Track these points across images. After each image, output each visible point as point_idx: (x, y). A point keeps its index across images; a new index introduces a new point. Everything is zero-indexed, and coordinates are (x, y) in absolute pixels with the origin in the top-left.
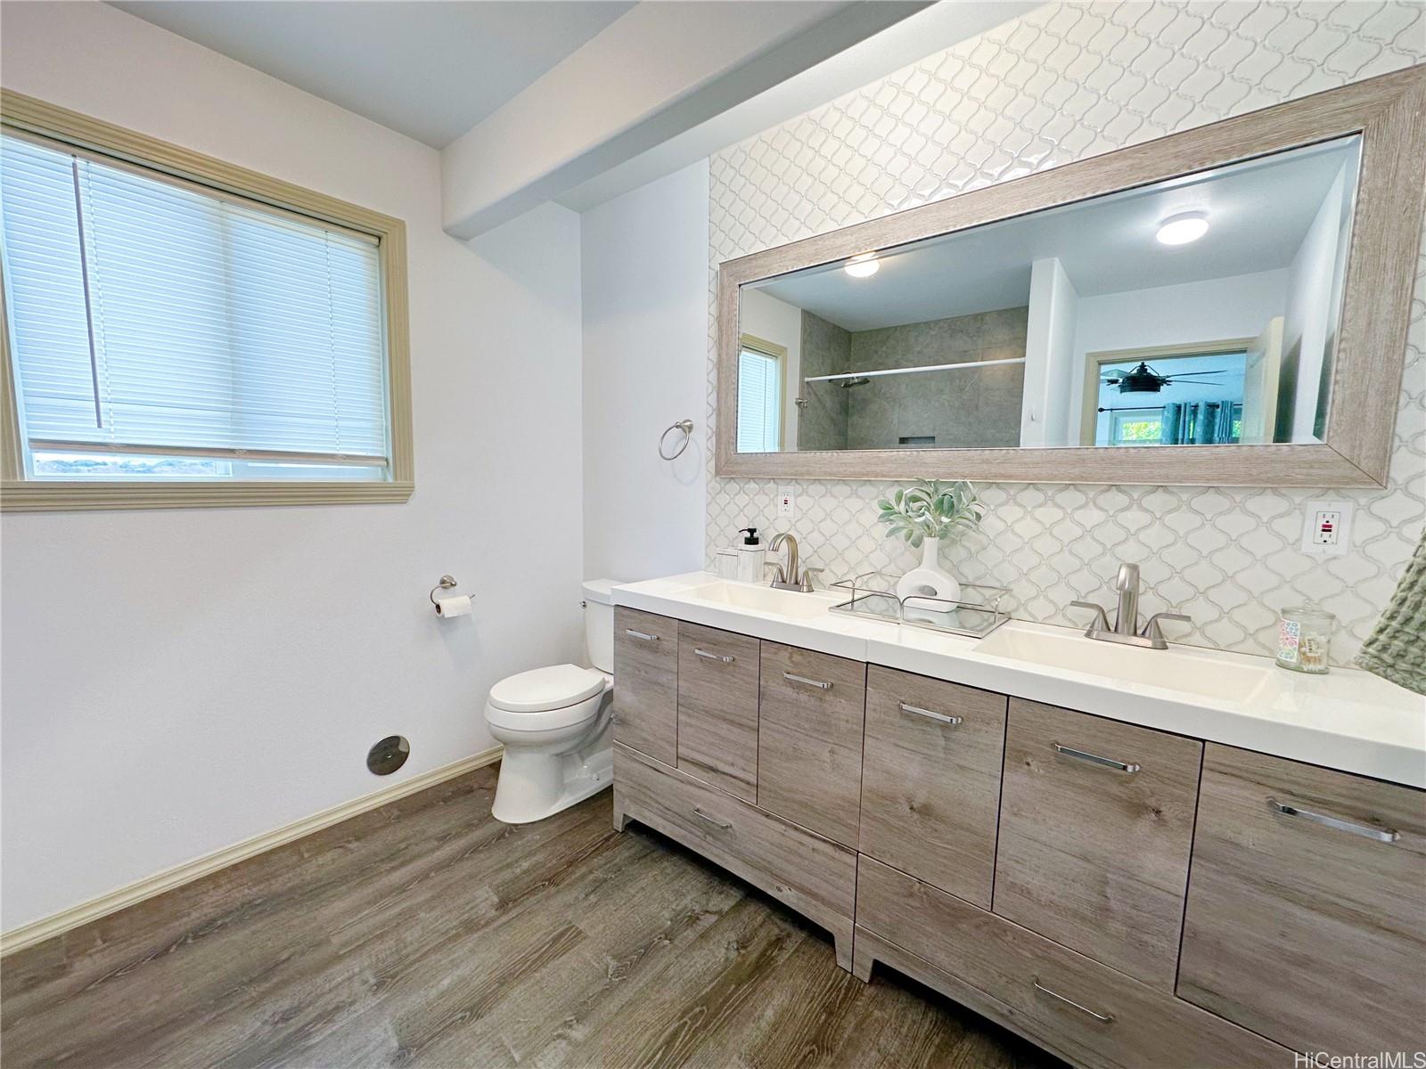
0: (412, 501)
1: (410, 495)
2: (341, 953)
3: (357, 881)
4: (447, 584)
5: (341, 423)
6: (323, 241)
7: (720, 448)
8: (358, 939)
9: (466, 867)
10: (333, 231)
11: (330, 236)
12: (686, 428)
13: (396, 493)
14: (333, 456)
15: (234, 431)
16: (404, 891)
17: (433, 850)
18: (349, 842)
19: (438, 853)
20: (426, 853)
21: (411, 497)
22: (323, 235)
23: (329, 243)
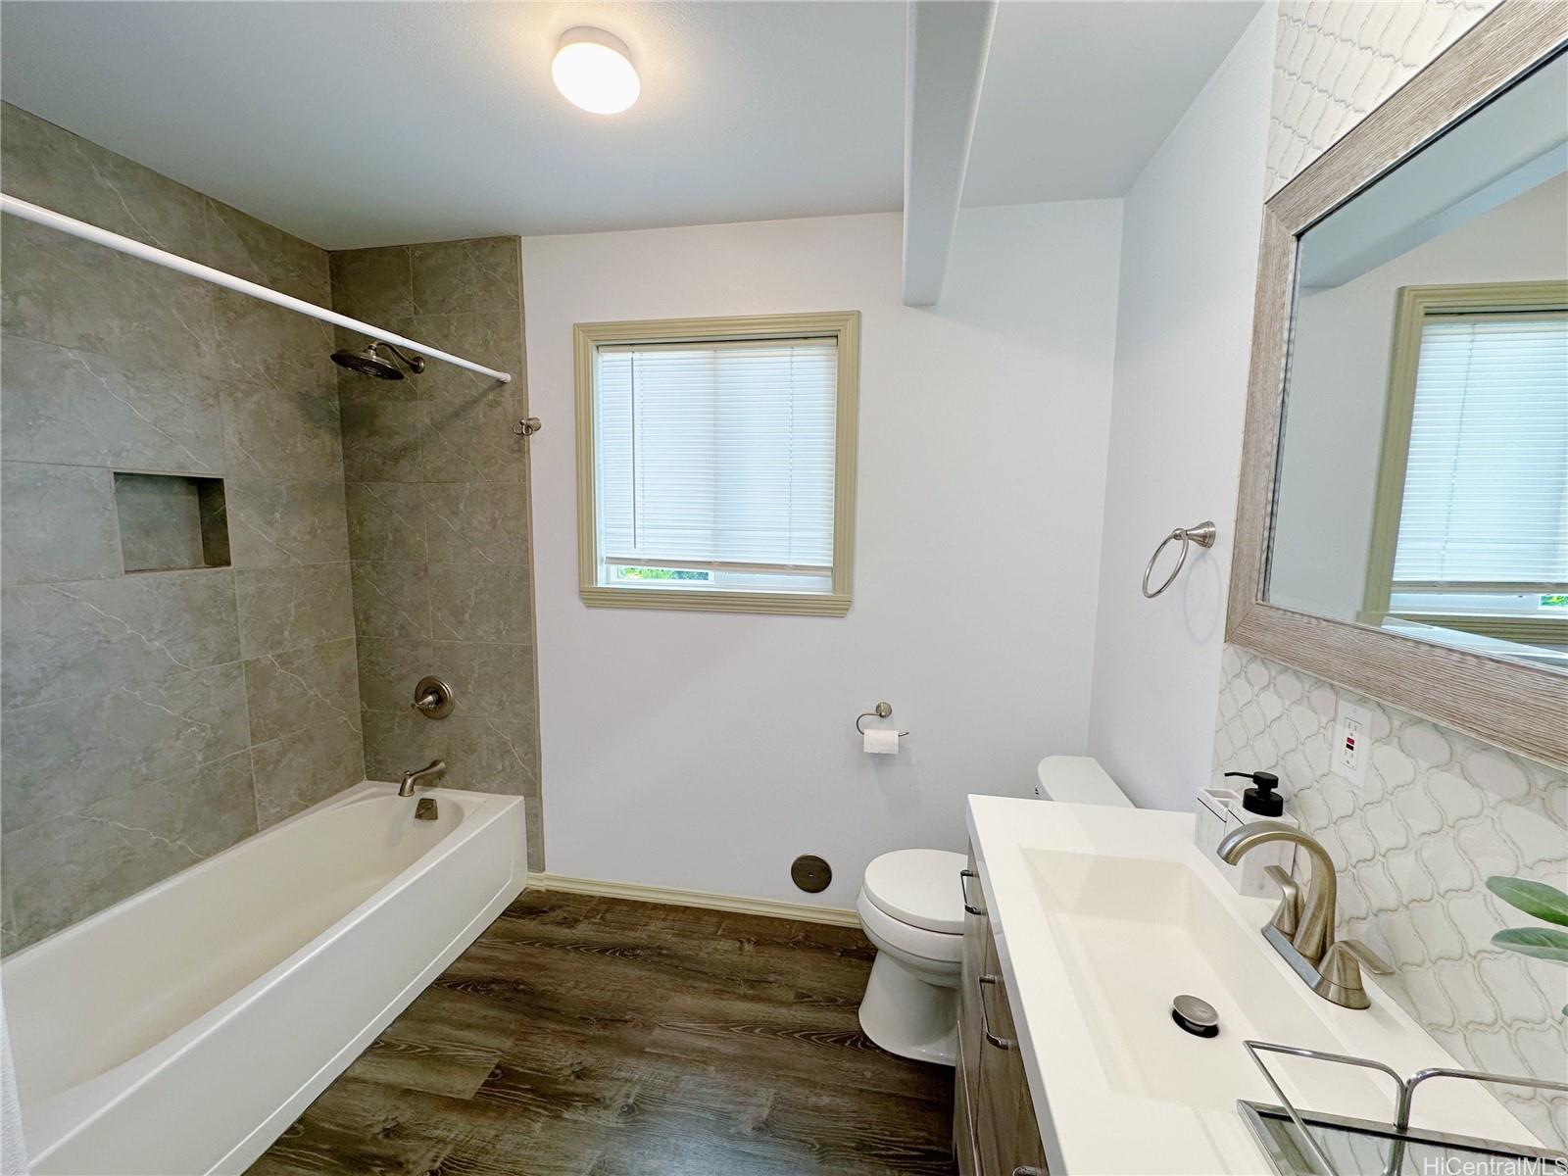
0: (851, 616)
1: (847, 610)
2: (647, 1050)
3: (717, 987)
4: (883, 713)
5: (795, 534)
6: (788, 359)
7: (1236, 587)
8: (664, 1047)
9: (781, 1049)
10: (797, 346)
11: (797, 351)
12: (1206, 540)
13: (834, 607)
14: (782, 567)
15: (715, 546)
16: (727, 1029)
17: (783, 1003)
18: (749, 941)
19: (783, 1011)
20: (776, 1002)
21: (850, 611)
22: (789, 353)
23: (795, 359)
